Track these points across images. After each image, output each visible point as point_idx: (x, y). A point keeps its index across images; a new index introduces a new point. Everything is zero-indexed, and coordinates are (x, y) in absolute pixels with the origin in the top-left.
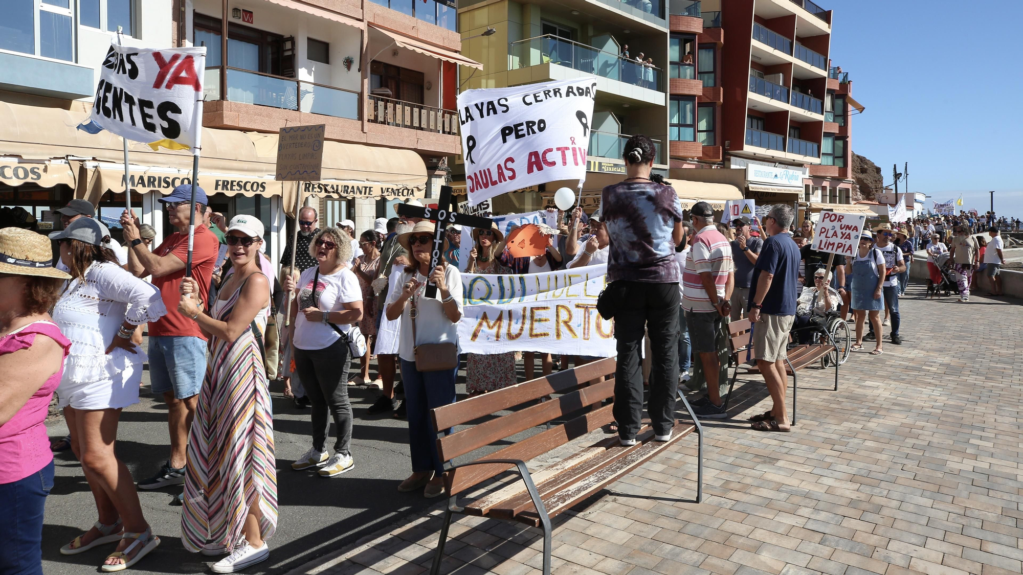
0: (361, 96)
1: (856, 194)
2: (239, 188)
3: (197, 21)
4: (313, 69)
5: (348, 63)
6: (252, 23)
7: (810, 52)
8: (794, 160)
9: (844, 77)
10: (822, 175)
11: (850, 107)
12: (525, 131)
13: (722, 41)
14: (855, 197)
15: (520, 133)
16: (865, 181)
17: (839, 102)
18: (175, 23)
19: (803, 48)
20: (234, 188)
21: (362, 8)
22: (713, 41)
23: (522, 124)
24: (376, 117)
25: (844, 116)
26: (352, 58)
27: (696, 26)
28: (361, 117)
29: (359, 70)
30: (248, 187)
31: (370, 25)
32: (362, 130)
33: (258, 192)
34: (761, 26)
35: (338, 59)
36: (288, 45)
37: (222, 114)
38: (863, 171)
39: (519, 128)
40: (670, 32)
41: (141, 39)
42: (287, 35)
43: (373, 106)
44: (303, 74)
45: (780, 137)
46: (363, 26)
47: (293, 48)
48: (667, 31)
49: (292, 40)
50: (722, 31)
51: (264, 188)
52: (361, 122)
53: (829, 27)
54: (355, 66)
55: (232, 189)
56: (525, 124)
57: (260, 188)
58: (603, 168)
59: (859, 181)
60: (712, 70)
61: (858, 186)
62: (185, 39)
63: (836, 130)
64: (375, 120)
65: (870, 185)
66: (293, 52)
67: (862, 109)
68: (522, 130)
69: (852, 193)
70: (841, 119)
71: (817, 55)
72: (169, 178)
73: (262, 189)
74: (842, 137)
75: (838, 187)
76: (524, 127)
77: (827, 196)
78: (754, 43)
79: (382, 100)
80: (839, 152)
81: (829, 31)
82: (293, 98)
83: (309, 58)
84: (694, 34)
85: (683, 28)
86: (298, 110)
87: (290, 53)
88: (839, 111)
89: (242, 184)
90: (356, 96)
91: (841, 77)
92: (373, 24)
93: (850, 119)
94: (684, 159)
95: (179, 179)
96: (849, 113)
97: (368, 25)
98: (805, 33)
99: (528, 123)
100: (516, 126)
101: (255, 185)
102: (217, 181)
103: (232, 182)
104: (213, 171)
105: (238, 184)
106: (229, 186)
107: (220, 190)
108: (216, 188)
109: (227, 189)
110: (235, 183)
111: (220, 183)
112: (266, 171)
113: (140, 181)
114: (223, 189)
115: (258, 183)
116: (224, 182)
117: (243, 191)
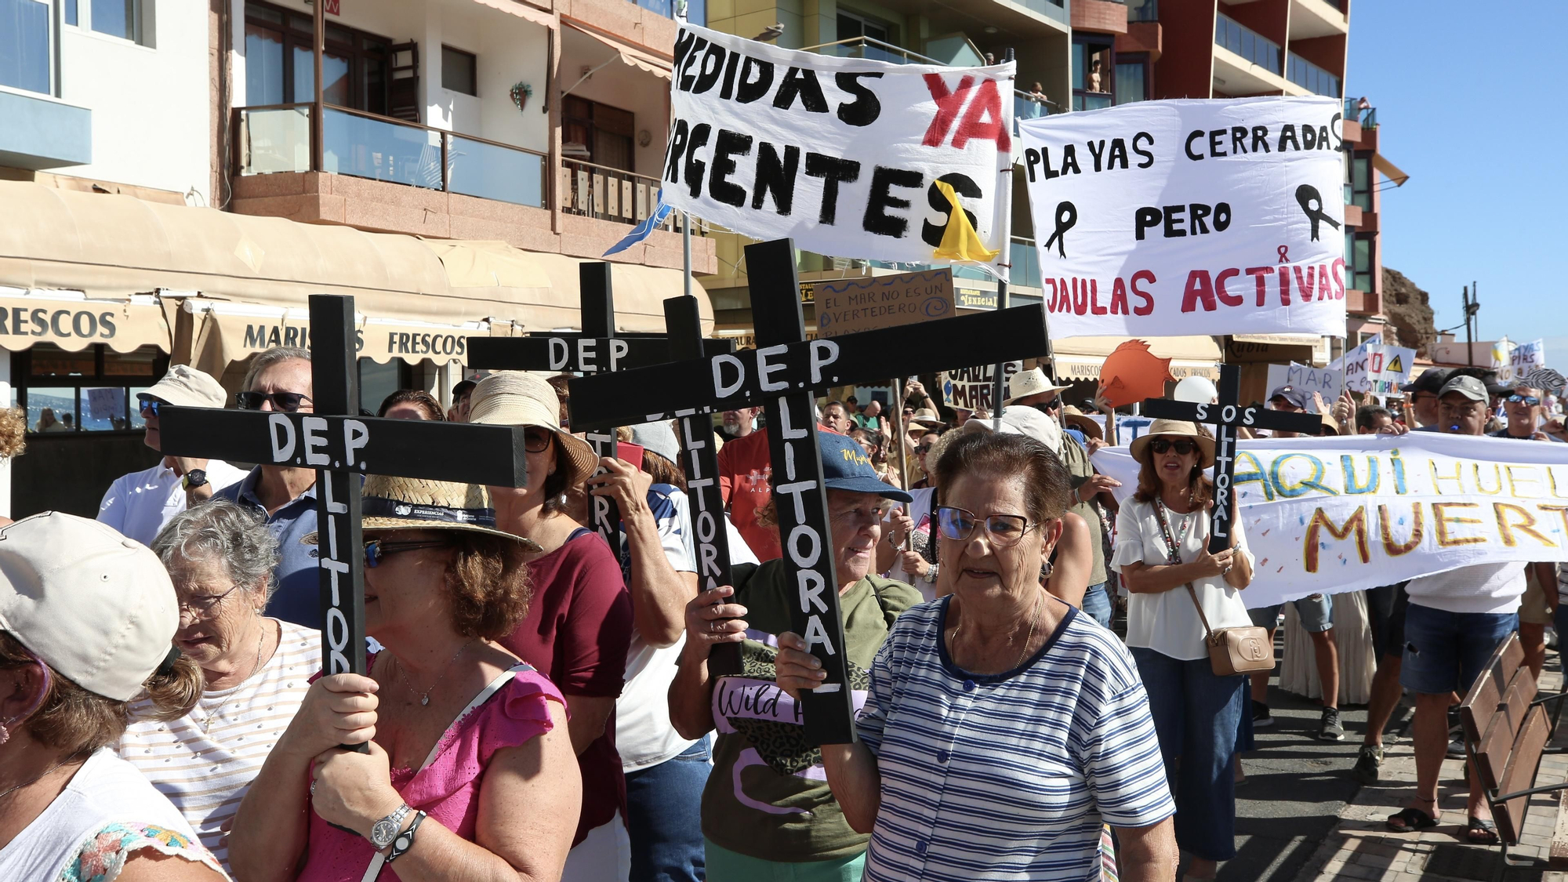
0: (548, 160)
2: (424, 349)
3: (252, 14)
4: (451, 107)
5: (521, 94)
6: (337, 14)
7: (1313, 69)
9: (1369, 115)
11: (1378, 176)
12: (1186, 226)
13: (1160, 48)
15: (1176, 227)
16: (1407, 319)
17: (1360, 165)
18: (215, 16)
19: (1301, 62)
20: (417, 348)
22: (1143, 49)
23: (1181, 209)
24: (574, 203)
25: (1369, 191)
26: (529, 86)
27: (1116, 21)
28: (548, 202)
29: (545, 110)
30: (439, 345)
31: (564, 21)
32: (553, 228)
34: (1228, 20)
35: (497, 82)
36: (404, 59)
37: (317, 198)
38: (1401, 299)
39: (1175, 216)
40: (1075, 32)
41: (153, 46)
42: (399, 37)
43: (569, 179)
44: (436, 116)
46: (552, 22)
47: (415, 66)
48: (1068, 30)
49: (413, 47)
50: (1160, 28)
51: (462, 346)
52: (549, 212)
53: (1345, 20)
54: (537, 100)
55: (414, 350)
56: (1187, 209)
57: (457, 349)
59: (1396, 319)
61: (1394, 329)
62: (231, 49)
63: (1354, 219)
64: (572, 209)
65: (1417, 327)
66: (415, 73)
67: (1401, 179)
68: (1181, 221)
70: (1363, 198)
71: (1325, 76)
74: (1366, 233)
75: (1359, 332)
76: (1186, 215)
77: (1340, 348)
78: (1219, 52)
79: (585, 169)
80: (1362, 265)
81: (1344, 28)
82: (435, 166)
83: (445, 85)
84: (1111, 35)
85: (1091, 24)
86: (443, 190)
87: (408, 74)
88: (1361, 185)
89: (430, 341)
90: (536, 163)
91: (1363, 115)
92: (569, 18)
93: (1377, 197)
96: (1376, 188)
97: (562, 22)
98: (1305, 33)
99: (1194, 208)
100: (1169, 210)
101: (450, 340)
102: (392, 335)
103: (415, 336)
104: (383, 314)
105: (424, 341)
106: (410, 345)
107: (396, 353)
108: (390, 350)
109: (407, 351)
110: (419, 339)
111: (396, 338)
112: (467, 314)
113: (273, 338)
114: (400, 351)
115: (453, 338)
116: (402, 335)
117: (430, 355)
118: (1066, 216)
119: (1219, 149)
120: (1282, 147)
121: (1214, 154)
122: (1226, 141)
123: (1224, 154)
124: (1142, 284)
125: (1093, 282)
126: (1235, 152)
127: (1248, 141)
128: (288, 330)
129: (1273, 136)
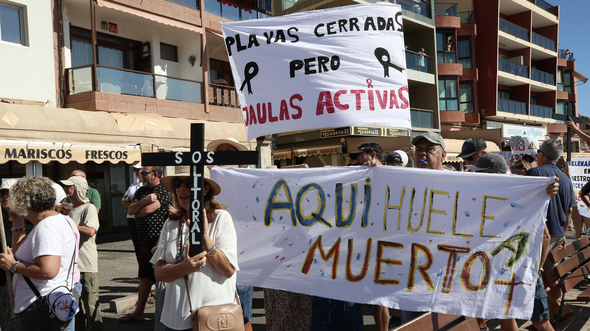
0: (203, 84)
1: (584, 145)
2: (105, 157)
3: (73, 32)
4: (166, 66)
5: (192, 60)
6: (117, 32)
8: (535, 121)
9: (570, 57)
10: (557, 131)
11: (576, 79)
12: (316, 68)
13: (476, 33)
14: (583, 148)
15: (311, 69)
17: (567, 76)
18: (56, 34)
19: (538, 36)
20: (102, 157)
21: (201, 17)
22: (468, 34)
23: (313, 59)
24: (216, 100)
25: (572, 85)
26: (195, 56)
27: (455, 22)
28: (203, 101)
29: (201, 65)
30: (113, 155)
31: (207, 30)
32: (205, 111)
33: (122, 160)
34: (505, 21)
35: (184, 57)
36: (146, 49)
37: (95, 102)
39: (310, 63)
40: (436, 28)
41: (28, 46)
42: (144, 41)
43: (212, 92)
44: (158, 69)
45: (524, 105)
46: (201, 31)
47: (149, 51)
48: (434, 27)
49: (148, 44)
50: (475, 26)
51: (126, 156)
52: (204, 105)
53: (557, 19)
54: (198, 62)
55: (100, 158)
56: (317, 59)
57: (123, 156)
58: (391, 133)
60: (468, 55)
62: (64, 46)
63: (565, 97)
64: (215, 103)
66: (149, 54)
67: (585, 80)
68: (314, 66)
69: (581, 145)
70: (569, 89)
71: (548, 41)
72: (46, 150)
73: (125, 157)
74: (570, 103)
76: (316, 63)
78: (500, 33)
79: (220, 87)
81: (557, 22)
82: (150, 88)
83: (162, 58)
84: (454, 29)
85: (445, 25)
86: (154, 97)
87: (147, 55)
88: (568, 83)
89: (108, 153)
90: (199, 85)
91: (568, 56)
92: (210, 29)
93: (576, 88)
94: (451, 124)
95: (54, 150)
96: (575, 84)
97: (206, 31)
98: (539, 25)
99: (320, 59)
100: (307, 60)
101: (119, 154)
102: (87, 152)
103: (100, 152)
104: (83, 143)
105: (105, 153)
106: (97, 155)
107: (90, 159)
108: (87, 157)
109: (96, 158)
110: (102, 153)
111: (90, 153)
112: (127, 142)
113: (21, 154)
114: (92, 158)
115: (121, 153)
116: (92, 152)
117: (109, 159)
118: (251, 70)
119: (332, 30)
120: (366, 28)
121: (329, 33)
122: (336, 27)
123: (335, 33)
124: (296, 102)
125: (270, 104)
126: (341, 31)
127: (347, 26)
128: (29, 151)
129: (361, 22)
